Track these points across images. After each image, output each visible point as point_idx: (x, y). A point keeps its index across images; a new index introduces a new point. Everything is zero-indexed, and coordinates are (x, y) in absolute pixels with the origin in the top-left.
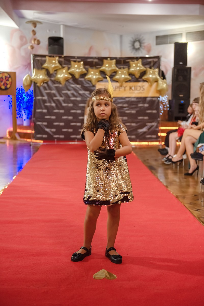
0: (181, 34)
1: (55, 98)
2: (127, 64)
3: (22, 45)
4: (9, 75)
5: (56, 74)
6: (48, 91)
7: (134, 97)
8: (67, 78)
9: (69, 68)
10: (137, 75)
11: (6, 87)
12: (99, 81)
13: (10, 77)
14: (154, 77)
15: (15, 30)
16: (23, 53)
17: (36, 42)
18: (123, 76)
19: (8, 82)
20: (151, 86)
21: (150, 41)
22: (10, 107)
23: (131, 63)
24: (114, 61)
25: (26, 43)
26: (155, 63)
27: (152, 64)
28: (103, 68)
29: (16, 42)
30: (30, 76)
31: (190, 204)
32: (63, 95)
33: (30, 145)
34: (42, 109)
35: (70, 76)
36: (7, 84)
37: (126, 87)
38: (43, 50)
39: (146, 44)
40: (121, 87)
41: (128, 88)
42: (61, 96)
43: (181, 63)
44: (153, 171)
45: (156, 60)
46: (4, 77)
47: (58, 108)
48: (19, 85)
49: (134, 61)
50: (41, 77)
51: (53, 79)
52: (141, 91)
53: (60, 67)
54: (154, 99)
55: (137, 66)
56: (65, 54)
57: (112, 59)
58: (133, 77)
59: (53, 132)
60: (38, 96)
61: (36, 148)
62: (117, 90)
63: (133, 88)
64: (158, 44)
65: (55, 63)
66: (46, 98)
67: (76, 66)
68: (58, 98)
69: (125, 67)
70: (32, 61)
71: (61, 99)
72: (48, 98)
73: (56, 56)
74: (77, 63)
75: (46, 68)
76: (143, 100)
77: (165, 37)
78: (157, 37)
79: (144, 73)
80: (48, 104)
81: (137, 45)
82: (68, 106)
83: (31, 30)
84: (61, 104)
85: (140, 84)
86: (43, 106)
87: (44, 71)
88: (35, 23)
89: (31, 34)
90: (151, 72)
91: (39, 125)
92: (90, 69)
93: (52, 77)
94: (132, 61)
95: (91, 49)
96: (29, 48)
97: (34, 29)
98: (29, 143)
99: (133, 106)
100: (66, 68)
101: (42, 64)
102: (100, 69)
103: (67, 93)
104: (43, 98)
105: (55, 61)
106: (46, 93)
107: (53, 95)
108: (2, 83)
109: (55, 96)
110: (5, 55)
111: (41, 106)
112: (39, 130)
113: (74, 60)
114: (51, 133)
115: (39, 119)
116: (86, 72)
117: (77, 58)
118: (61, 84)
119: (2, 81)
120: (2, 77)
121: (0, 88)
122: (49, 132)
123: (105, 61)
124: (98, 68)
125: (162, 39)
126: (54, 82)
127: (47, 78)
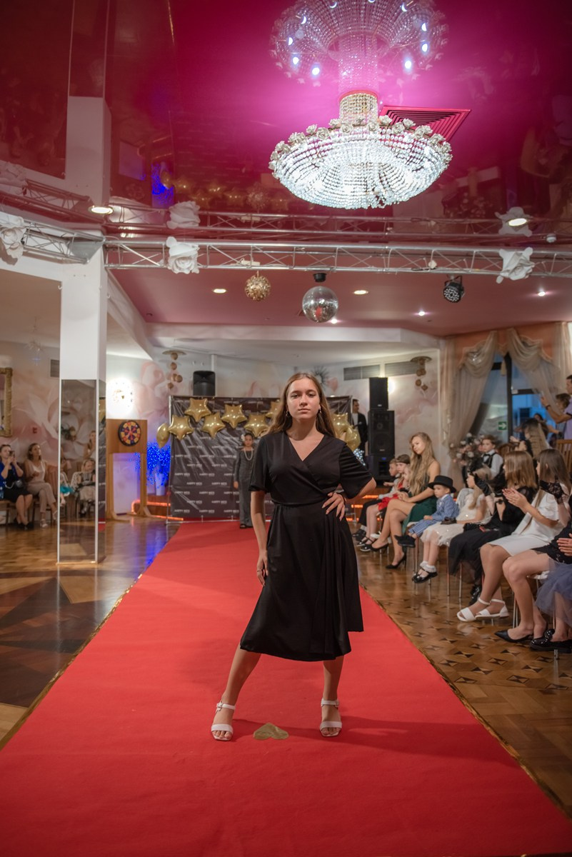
0: (378, 366)
1: (201, 456)
3: (156, 383)
4: (137, 424)
5: (203, 422)
6: (193, 447)
8: (219, 427)
9: (222, 414)
11: (133, 442)
13: (139, 427)
14: (343, 424)
15: (146, 363)
16: (158, 394)
17: (176, 379)
19: (135, 435)
21: (336, 375)
22: (138, 468)
25: (162, 380)
26: (343, 406)
27: (339, 407)
28: (269, 414)
29: (149, 378)
30: (167, 425)
31: (398, 614)
32: (213, 452)
33: (165, 525)
34: (183, 472)
35: (224, 426)
38: (185, 389)
39: (330, 379)
42: (211, 454)
43: (380, 405)
45: (344, 401)
46: (130, 428)
47: (206, 470)
48: (151, 438)
50: (182, 426)
51: (198, 429)
53: (210, 412)
56: (216, 396)
59: (198, 505)
60: (177, 454)
61: (175, 528)
64: (346, 379)
65: (203, 407)
66: (189, 456)
67: (232, 411)
68: (207, 455)
70: (170, 406)
71: (210, 457)
72: (192, 457)
73: (204, 398)
74: (233, 406)
75: (191, 414)
77: (357, 369)
78: (346, 370)
80: (191, 465)
82: (220, 467)
83: (170, 363)
84: (210, 464)
86: (184, 467)
87: (186, 419)
88: (175, 354)
89: (170, 368)
90: (339, 418)
91: (178, 494)
92: (252, 416)
93: (199, 427)
95: (253, 385)
96: (167, 387)
97: (174, 361)
98: (165, 520)
100: (218, 414)
101: (184, 410)
102: (267, 415)
103: (218, 449)
104: (185, 456)
105: (203, 404)
106: (189, 449)
107: (198, 452)
108: (128, 436)
109: (202, 453)
110: (133, 397)
111: (181, 467)
112: (178, 502)
113: (230, 402)
114: (195, 506)
115: (178, 487)
116: (246, 419)
117: (234, 400)
118: (210, 436)
119: (126, 434)
120: (128, 427)
121: (124, 443)
122: (193, 505)
123: (273, 403)
124: (263, 413)
125: (352, 373)
126: (200, 434)
127: (192, 428)
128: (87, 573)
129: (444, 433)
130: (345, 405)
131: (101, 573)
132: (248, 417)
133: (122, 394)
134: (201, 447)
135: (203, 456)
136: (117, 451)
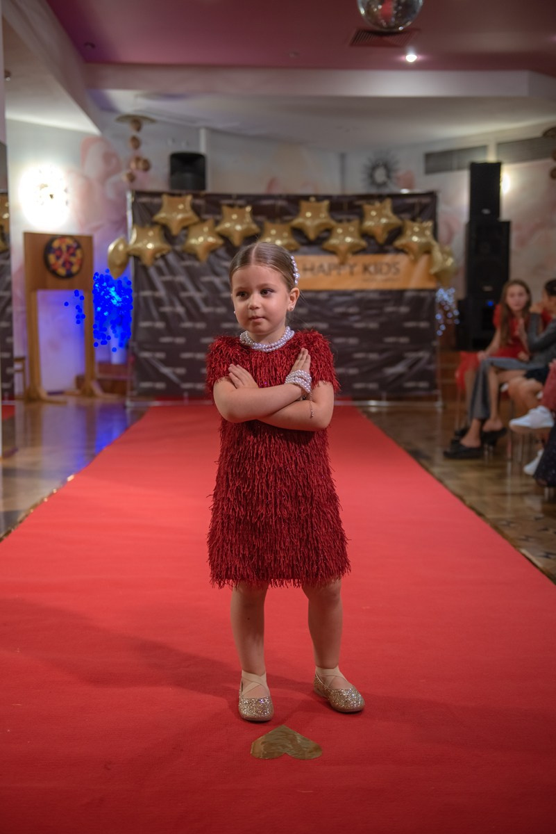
0: (484, 148)
1: (183, 295)
2: (357, 211)
3: (107, 175)
4: (76, 242)
5: (186, 236)
6: (168, 278)
7: (375, 291)
8: (212, 245)
9: (217, 223)
10: (382, 237)
11: (69, 272)
13: (79, 247)
14: (424, 240)
15: (88, 141)
16: (111, 194)
17: (141, 165)
18: (349, 240)
19: (73, 260)
20: (415, 262)
21: (410, 166)
22: (80, 318)
23: (367, 207)
24: (326, 203)
25: (117, 170)
26: (424, 208)
27: (417, 210)
28: (298, 221)
29: (94, 166)
30: (126, 241)
32: (202, 287)
33: (125, 407)
34: (152, 319)
35: (220, 242)
36: (71, 264)
37: (355, 265)
39: (401, 173)
40: (342, 267)
41: (358, 269)
42: (198, 289)
43: (486, 211)
45: (425, 200)
46: (64, 248)
47: (191, 317)
48: (99, 267)
49: (373, 204)
50: (150, 244)
51: (178, 248)
52: (390, 275)
53: (196, 219)
54: (423, 294)
55: (380, 215)
56: (210, 189)
57: (319, 198)
58: (372, 242)
59: (179, 376)
60: (143, 289)
62: (334, 273)
63: (372, 269)
64: (429, 171)
65: (184, 211)
66: (162, 293)
67: (235, 217)
68: (192, 292)
69: (351, 217)
71: (197, 296)
72: (167, 295)
73: (187, 194)
74: (236, 209)
75: (163, 222)
76: (397, 296)
77: (446, 154)
78: (428, 156)
79: (397, 232)
80: (167, 309)
81: (380, 175)
82: (215, 314)
83: (129, 138)
84: (197, 307)
85: (388, 258)
86: (155, 313)
87: (157, 229)
88: (137, 121)
89: (130, 145)
90: (416, 229)
91: (146, 360)
92: (268, 226)
93: (177, 244)
94: (369, 204)
95: (272, 183)
96: (124, 178)
97: (134, 133)
99: (374, 312)
100: (210, 222)
101: (152, 214)
102: (292, 223)
103: (212, 282)
104: (156, 294)
105: (184, 204)
106: (163, 282)
107: (179, 287)
108: (61, 261)
109: (184, 289)
110: (69, 196)
111: (150, 313)
112: (145, 371)
113: (229, 202)
114: (174, 378)
115: (145, 345)
116: (258, 230)
117: (237, 199)
118: (198, 260)
119: (58, 258)
120: (60, 247)
121: (54, 273)
122: (170, 375)
123: (304, 204)
124: (287, 221)
125: (439, 160)
126: (181, 256)
127: (166, 247)
130: (427, 205)
131: (8, 473)
132: (260, 225)
133: (50, 190)
134: (182, 278)
135: (186, 294)
136: (44, 286)
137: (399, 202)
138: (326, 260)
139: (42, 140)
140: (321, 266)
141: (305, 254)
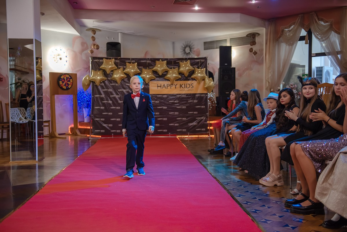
0: (226, 40)
1: (111, 96)
2: (177, 64)
3: (83, 50)
4: (70, 76)
5: (112, 74)
6: (106, 90)
7: (185, 94)
8: (123, 77)
9: (124, 69)
10: (187, 74)
11: (67, 87)
12: (151, 80)
13: (71, 78)
14: (202, 75)
15: (76, 37)
16: (84, 58)
17: (95, 47)
18: (174, 75)
19: (69, 83)
20: (199, 83)
21: (198, 47)
22: (72, 105)
23: (181, 63)
24: (165, 62)
25: (87, 49)
26: (202, 63)
27: (199, 64)
28: (155, 68)
29: (78, 47)
30: (89, 76)
32: (119, 94)
33: (89, 140)
34: (100, 106)
35: (126, 76)
36: (68, 85)
37: (177, 84)
39: (195, 49)
40: (172, 85)
41: (178, 86)
42: (117, 94)
43: (226, 64)
44: (200, 160)
45: (203, 60)
47: (115, 105)
49: (183, 62)
50: (99, 77)
52: (190, 88)
53: (117, 68)
54: (202, 95)
55: (186, 66)
56: (122, 57)
57: (163, 60)
58: (183, 76)
59: (110, 127)
60: (96, 95)
61: (94, 142)
62: (169, 87)
63: (183, 86)
64: (205, 49)
65: (112, 65)
66: (103, 96)
67: (131, 67)
68: (115, 95)
69: (175, 67)
70: (90, 63)
71: (117, 97)
72: (105, 96)
73: (112, 58)
74: (132, 64)
75: (104, 69)
76: (193, 96)
77: (212, 42)
78: (205, 43)
79: (192, 72)
80: (105, 102)
81: (187, 50)
83: (91, 37)
84: (117, 101)
85: (189, 82)
87: (101, 72)
88: (94, 31)
89: (91, 40)
90: (199, 71)
91: (96, 120)
92: (143, 69)
93: (109, 77)
94: (181, 62)
95: (146, 53)
96: (89, 52)
97: (93, 35)
98: (89, 137)
99: (184, 102)
100: (122, 69)
101: (99, 66)
102: (153, 69)
103: (122, 91)
104: (101, 96)
105: (112, 62)
106: (103, 91)
107: (110, 94)
108: (64, 84)
109: (112, 94)
110: (67, 59)
111: (99, 104)
112: (97, 126)
113: (129, 61)
114: (108, 128)
115: (97, 116)
116: (140, 72)
117: (132, 60)
118: (117, 83)
119: (63, 82)
120: (64, 78)
121: (62, 88)
122: (106, 127)
123: (157, 62)
124: (151, 68)
125: (209, 45)
126: (110, 82)
127: (105, 78)
128: (31, 168)
129: (267, 82)
130: (203, 62)
131: (41, 167)
132: (141, 71)
133: (60, 57)
134: (111, 90)
135: (113, 96)
136: (58, 94)
137: (193, 61)
138: (166, 83)
139: (57, 38)
140: (164, 85)
141: (158, 81)
